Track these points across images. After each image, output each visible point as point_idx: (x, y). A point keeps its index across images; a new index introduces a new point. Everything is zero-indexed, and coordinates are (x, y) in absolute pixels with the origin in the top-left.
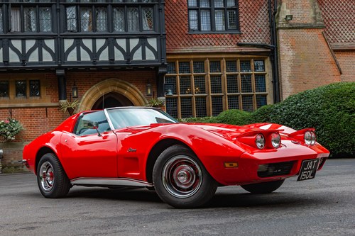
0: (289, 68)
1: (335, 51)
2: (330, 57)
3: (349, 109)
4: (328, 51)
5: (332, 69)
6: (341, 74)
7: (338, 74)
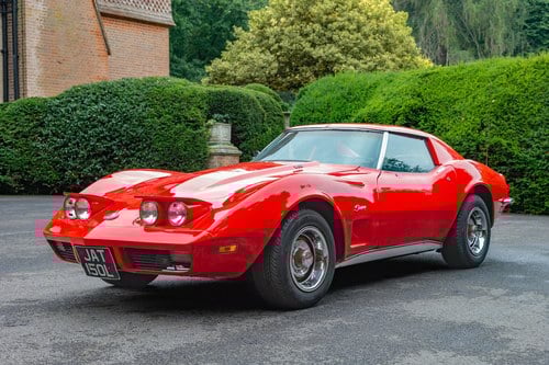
0: (38, 32)
1: (103, 15)
2: (94, 24)
3: (193, 122)
4: (93, 13)
5: (98, 45)
6: (109, 54)
7: (105, 53)
